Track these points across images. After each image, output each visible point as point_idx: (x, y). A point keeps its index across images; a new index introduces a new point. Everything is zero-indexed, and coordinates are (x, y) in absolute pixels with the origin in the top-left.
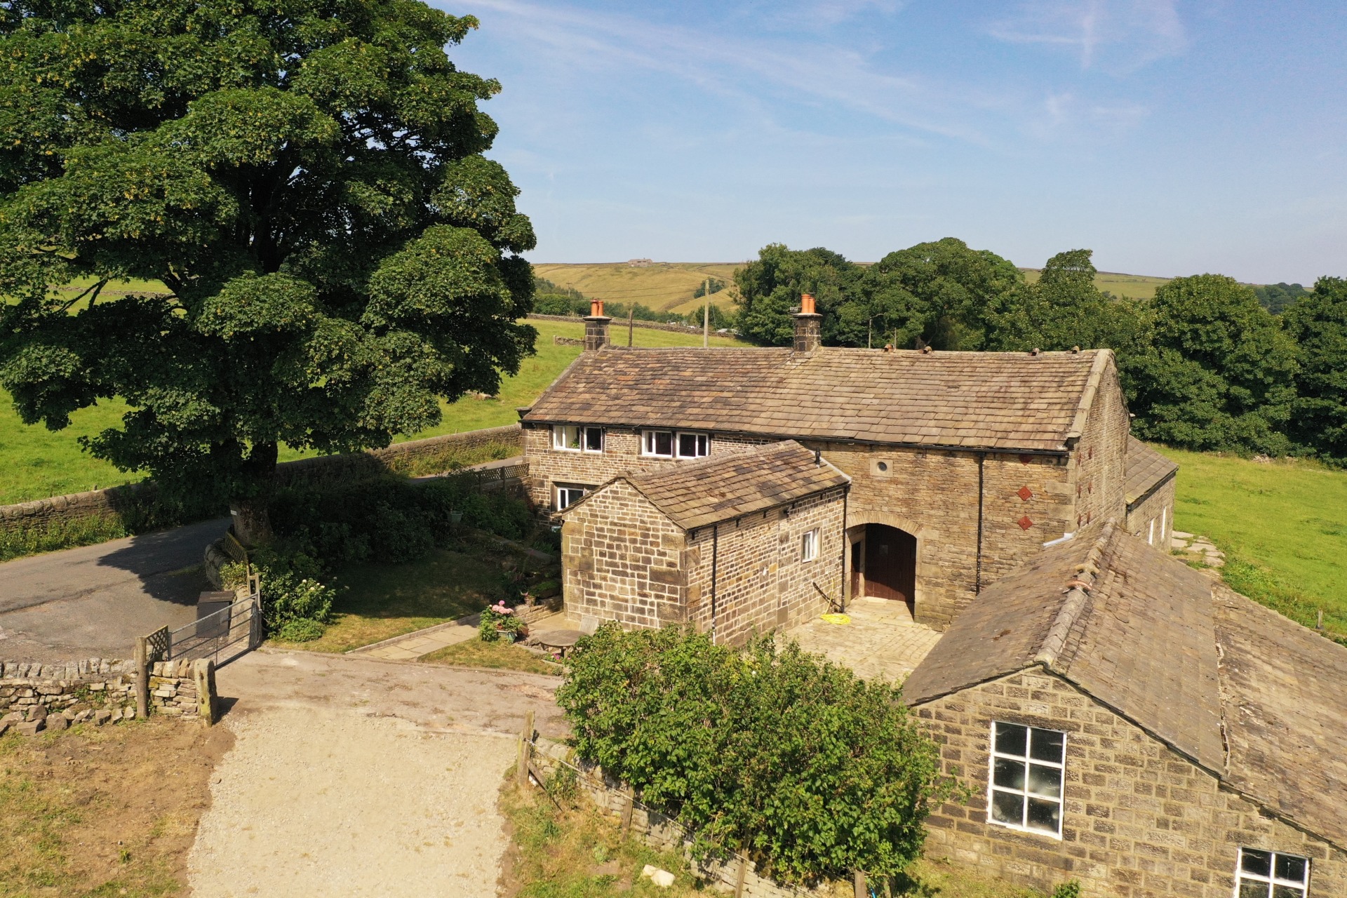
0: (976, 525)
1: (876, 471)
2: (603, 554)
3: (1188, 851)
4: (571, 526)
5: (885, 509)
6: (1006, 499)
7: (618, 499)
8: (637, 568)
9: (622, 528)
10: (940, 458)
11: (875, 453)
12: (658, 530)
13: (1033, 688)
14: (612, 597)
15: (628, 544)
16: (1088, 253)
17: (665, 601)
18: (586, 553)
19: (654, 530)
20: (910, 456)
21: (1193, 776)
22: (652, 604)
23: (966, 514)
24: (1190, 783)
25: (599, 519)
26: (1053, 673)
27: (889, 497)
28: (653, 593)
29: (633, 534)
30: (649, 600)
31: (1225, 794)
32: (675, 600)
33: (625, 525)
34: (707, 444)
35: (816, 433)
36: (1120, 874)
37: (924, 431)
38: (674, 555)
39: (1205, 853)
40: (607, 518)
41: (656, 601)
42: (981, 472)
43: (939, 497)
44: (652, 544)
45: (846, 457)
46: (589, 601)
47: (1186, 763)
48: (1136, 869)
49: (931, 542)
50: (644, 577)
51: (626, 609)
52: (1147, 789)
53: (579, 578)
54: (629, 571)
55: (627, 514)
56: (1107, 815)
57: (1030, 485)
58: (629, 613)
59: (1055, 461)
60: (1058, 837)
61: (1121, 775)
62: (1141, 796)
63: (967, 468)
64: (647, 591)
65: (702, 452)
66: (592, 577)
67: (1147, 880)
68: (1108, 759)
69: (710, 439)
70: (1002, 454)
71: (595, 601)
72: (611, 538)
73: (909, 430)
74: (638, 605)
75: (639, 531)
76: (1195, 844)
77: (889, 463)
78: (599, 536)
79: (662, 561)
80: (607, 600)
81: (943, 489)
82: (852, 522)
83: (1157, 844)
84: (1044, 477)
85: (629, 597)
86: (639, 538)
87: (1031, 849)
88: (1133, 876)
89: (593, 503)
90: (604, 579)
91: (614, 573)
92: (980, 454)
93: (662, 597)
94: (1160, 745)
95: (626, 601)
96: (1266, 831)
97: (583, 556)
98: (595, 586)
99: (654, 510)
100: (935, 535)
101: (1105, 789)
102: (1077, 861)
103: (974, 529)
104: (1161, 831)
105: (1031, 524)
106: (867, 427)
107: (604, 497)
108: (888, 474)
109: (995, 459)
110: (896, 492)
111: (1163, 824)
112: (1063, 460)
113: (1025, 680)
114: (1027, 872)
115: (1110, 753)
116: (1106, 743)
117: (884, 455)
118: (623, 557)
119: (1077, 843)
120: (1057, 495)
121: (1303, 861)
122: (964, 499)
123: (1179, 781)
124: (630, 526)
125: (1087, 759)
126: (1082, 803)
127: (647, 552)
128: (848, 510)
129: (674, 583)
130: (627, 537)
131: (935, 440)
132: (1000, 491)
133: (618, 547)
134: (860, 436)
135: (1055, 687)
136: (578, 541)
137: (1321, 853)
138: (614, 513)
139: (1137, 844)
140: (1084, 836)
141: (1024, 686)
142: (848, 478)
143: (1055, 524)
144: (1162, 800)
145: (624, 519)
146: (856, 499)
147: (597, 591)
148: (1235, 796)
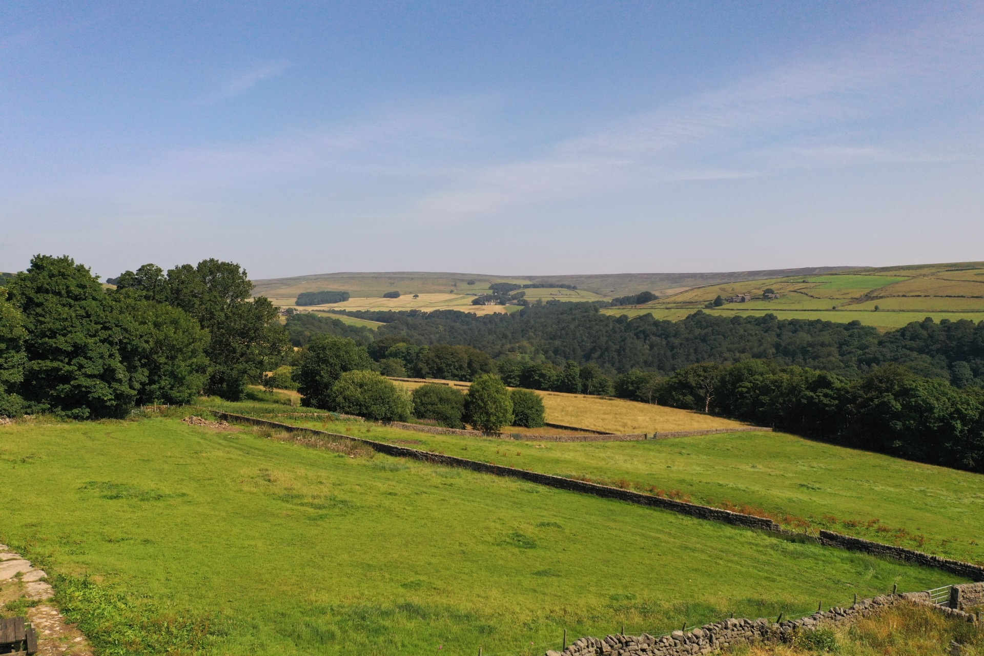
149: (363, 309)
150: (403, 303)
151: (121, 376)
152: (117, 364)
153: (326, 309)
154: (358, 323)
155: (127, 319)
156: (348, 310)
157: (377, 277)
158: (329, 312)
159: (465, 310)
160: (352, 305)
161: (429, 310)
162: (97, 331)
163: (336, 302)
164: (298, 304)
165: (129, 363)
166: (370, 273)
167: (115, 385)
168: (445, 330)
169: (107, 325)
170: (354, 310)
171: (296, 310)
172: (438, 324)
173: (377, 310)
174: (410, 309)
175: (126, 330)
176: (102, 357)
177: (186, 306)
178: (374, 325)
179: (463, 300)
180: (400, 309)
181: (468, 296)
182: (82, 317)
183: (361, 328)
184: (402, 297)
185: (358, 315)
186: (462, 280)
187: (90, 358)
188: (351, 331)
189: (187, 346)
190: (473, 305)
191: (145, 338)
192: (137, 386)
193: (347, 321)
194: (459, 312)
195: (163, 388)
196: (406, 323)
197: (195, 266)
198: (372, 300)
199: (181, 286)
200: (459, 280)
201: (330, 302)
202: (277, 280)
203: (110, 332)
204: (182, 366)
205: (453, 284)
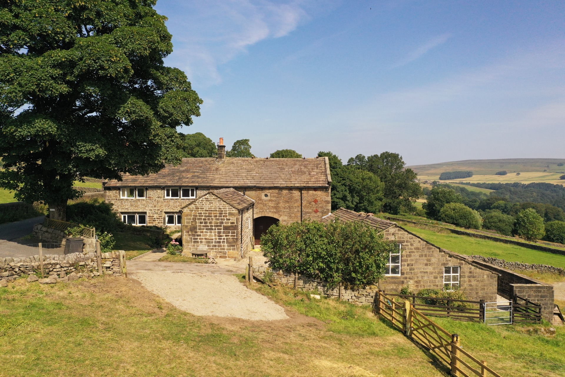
0: (300, 213)
1: (264, 197)
2: (201, 223)
3: (433, 271)
4: (186, 214)
5: (268, 211)
6: (310, 203)
7: (208, 201)
8: (217, 226)
9: (210, 212)
10: (287, 191)
11: (264, 191)
12: (226, 211)
13: (392, 232)
14: (206, 239)
15: (213, 218)
16: (248, 140)
17: (230, 237)
18: (194, 223)
19: (225, 211)
20: (277, 191)
21: (433, 250)
22: (224, 239)
23: (297, 210)
24: (433, 252)
25: (199, 210)
26: (398, 227)
27: (269, 206)
28: (224, 235)
29: (215, 213)
30: (222, 238)
31: (441, 253)
32: (234, 236)
33: (211, 211)
34: (195, 192)
35: (241, 185)
36: (416, 282)
37: (280, 182)
38: (233, 219)
39: (436, 271)
40: (203, 209)
41: (226, 238)
42: (301, 195)
43: (287, 205)
44: (224, 216)
45: (252, 193)
46: (194, 242)
47: (431, 246)
48: (420, 279)
49: (285, 221)
50: (221, 229)
51: (212, 242)
52: (422, 256)
53: (190, 233)
54: (213, 228)
55: (213, 206)
56: (412, 266)
57: (317, 198)
58: (214, 244)
59: (325, 190)
60: (399, 275)
61: (416, 253)
62: (421, 258)
63: (297, 194)
64: (222, 234)
65: (193, 195)
66: (196, 232)
67: (423, 281)
68: (412, 249)
69: (196, 190)
70: (308, 188)
71: (198, 241)
72: (205, 216)
73: (274, 183)
74: (218, 240)
75: (218, 212)
76: (434, 268)
77: (269, 194)
78: (199, 216)
79: (228, 222)
80: (204, 240)
81: (288, 202)
82: (256, 216)
83: (425, 271)
84: (322, 195)
85: (214, 238)
86: (218, 215)
87: (393, 280)
88: (420, 281)
89: (197, 203)
90: (202, 232)
91: (206, 229)
92: (300, 189)
93: (228, 236)
94: (425, 243)
95: (212, 239)
96: (450, 261)
97: (192, 224)
98: (198, 236)
99: (225, 203)
100: (286, 218)
101: (412, 258)
102: (405, 281)
103: (299, 214)
104: (426, 267)
105: (318, 211)
106: (259, 182)
107: (202, 201)
108: (268, 198)
109: (306, 190)
110: (271, 204)
111: (426, 265)
112: (327, 189)
113: (390, 230)
114: (392, 287)
115: (413, 247)
116: (412, 245)
117: (267, 192)
118: (210, 223)
119: (405, 275)
120: (326, 201)
121: (458, 267)
122: (296, 205)
123: (430, 252)
124: (214, 211)
125: (407, 250)
126: (406, 263)
127: (221, 220)
128: (254, 212)
129: (234, 230)
130: (213, 215)
131: (285, 185)
132: (308, 201)
133: (209, 219)
134: (257, 185)
135: (398, 231)
136: (190, 219)
137: (462, 264)
138: (207, 206)
139: (420, 272)
140: (407, 273)
141: (390, 232)
142: (254, 201)
143: (326, 210)
144: (426, 258)
145: (211, 208)
146: (257, 208)
147: (199, 237)
148: (443, 253)
149: (481, 182)
150: (510, 178)
151: (348, 199)
152: (347, 194)
153: (458, 182)
154: (477, 190)
155: (351, 176)
156: (471, 182)
157: (492, 163)
158: (459, 183)
159: (554, 182)
160: (475, 179)
161: (527, 183)
162: (340, 181)
163: (464, 178)
164: (441, 179)
165: (352, 194)
166: (487, 160)
167: (347, 202)
168: (538, 196)
169: (344, 178)
170: (476, 182)
171: (438, 182)
172: (532, 191)
173: (490, 182)
174: (514, 182)
175: (351, 181)
176: (342, 191)
177: (375, 172)
178: (488, 191)
179: (553, 176)
180: (507, 182)
181: (557, 174)
182: (335, 175)
183: (478, 193)
184: (508, 175)
185: (478, 185)
186: (554, 163)
187: (338, 191)
188: (472, 195)
189: (374, 189)
190: (561, 179)
191: (358, 184)
192: (355, 204)
193: (470, 189)
194: (549, 184)
195: (365, 206)
196: (510, 190)
197: (379, 155)
198: (488, 177)
199: (373, 163)
200: (551, 163)
201: (461, 178)
202: (429, 165)
203: (345, 181)
204: (373, 197)
205: (547, 166)
